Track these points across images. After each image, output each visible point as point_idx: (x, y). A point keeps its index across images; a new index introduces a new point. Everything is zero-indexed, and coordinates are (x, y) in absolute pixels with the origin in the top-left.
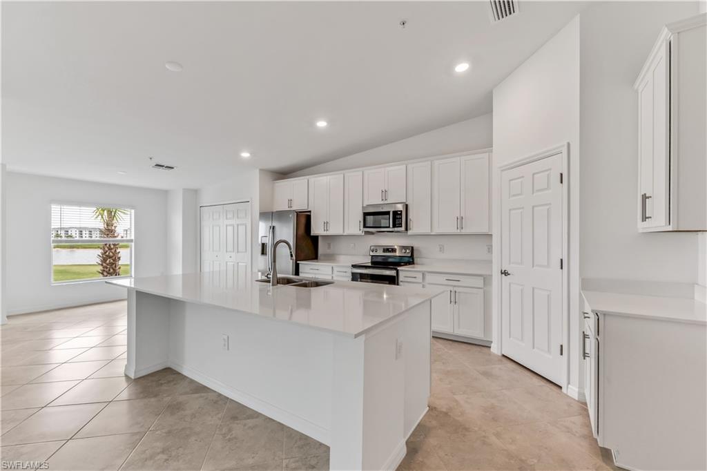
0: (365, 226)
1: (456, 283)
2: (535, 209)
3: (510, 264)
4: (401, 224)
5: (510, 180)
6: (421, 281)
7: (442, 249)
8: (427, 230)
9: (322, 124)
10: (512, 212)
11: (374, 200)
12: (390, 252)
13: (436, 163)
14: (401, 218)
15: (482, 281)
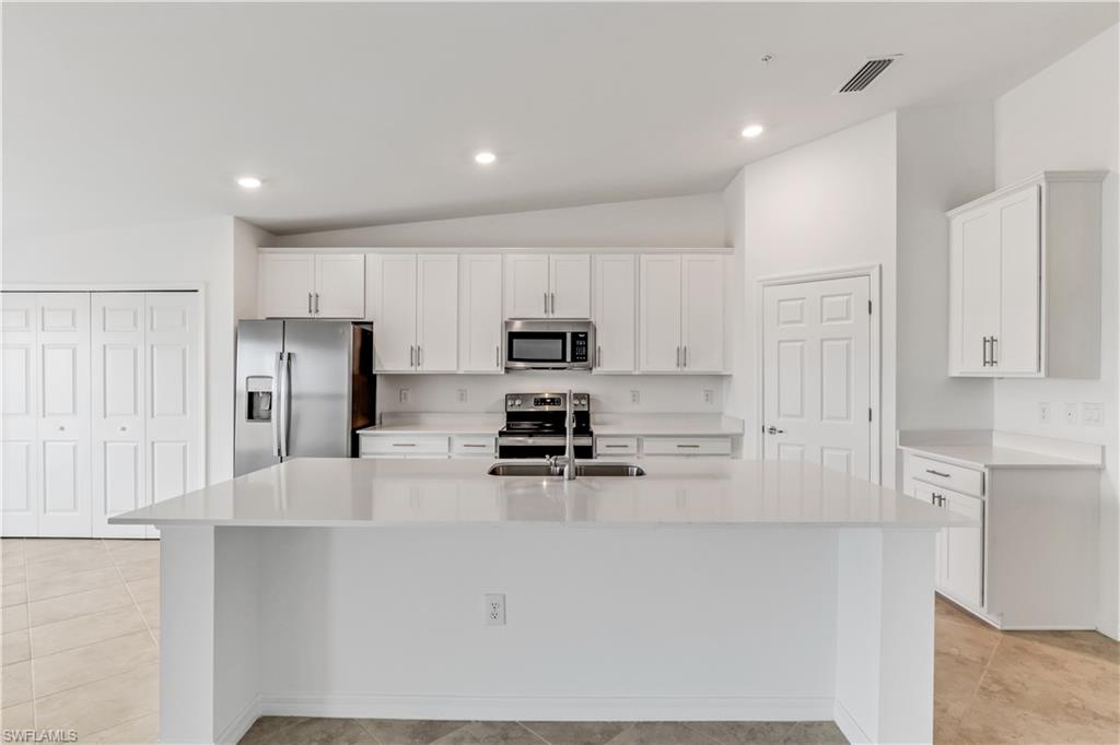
0: (511, 358)
1: (692, 450)
2: (825, 343)
3: (779, 416)
4: (586, 355)
5: (780, 301)
6: (635, 451)
7: (635, 397)
8: (627, 367)
9: (485, 158)
10: (782, 345)
11: (529, 310)
12: (549, 404)
13: (644, 257)
14: (586, 346)
15: (729, 444)
